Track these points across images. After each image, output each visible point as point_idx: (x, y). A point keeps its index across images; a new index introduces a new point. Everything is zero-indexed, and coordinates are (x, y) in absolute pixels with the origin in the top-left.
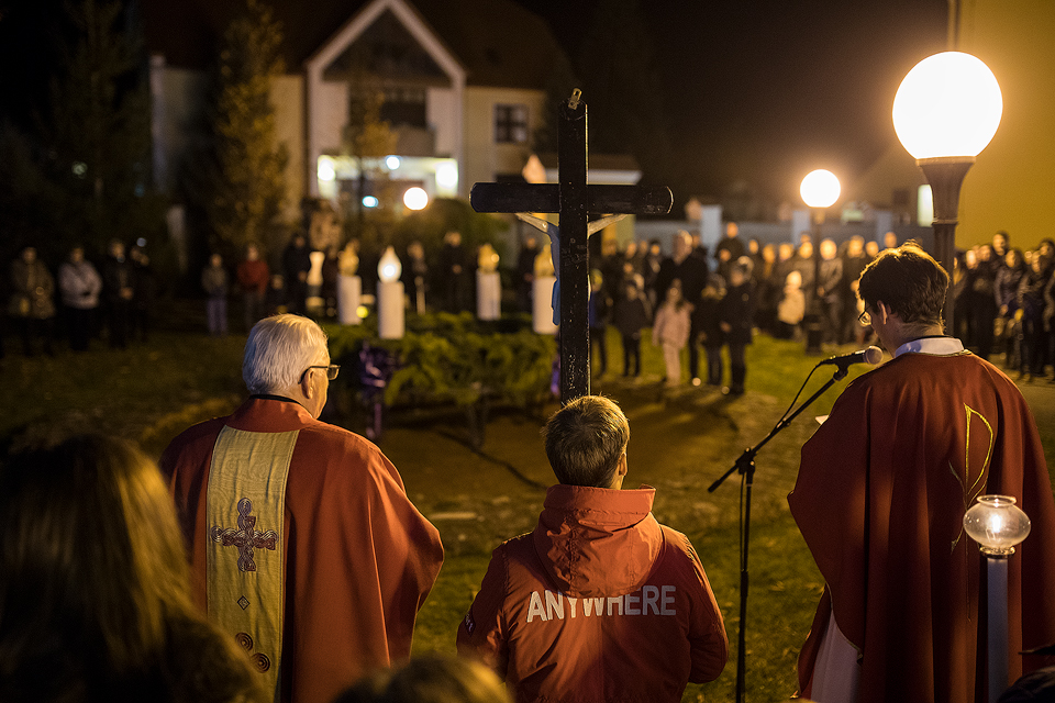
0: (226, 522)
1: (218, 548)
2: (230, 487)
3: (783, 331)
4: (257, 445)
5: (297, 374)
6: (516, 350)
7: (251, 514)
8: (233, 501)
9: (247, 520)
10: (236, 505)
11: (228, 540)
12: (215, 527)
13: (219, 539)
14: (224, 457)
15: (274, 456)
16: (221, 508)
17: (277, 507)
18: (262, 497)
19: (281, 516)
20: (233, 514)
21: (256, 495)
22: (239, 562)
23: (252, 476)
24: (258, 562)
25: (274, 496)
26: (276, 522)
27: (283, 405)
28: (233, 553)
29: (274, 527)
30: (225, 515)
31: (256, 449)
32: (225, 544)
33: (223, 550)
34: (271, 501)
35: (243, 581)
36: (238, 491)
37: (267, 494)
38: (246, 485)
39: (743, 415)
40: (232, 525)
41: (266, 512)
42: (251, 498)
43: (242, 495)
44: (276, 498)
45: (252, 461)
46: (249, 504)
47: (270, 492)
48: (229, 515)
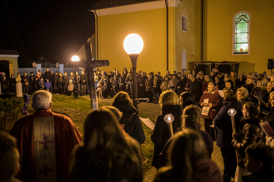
0: (39, 138)
3: (68, 93)
10: (42, 135)
13: (38, 143)
14: (37, 124)
16: (38, 136)
25: (51, 131)
31: (45, 121)
36: (42, 131)
40: (41, 140)
42: (46, 132)
45: (44, 124)
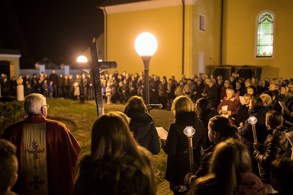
1: (27, 155)
2: (29, 138)
4: (36, 127)
5: (40, 108)
6: (14, 106)
7: (36, 144)
8: (31, 142)
9: (35, 146)
10: (32, 143)
11: (30, 152)
12: (26, 149)
13: (27, 152)
14: (27, 131)
15: (41, 129)
16: (27, 144)
17: (44, 142)
18: (39, 140)
19: (45, 144)
20: (31, 145)
21: (37, 139)
22: (34, 157)
23: (36, 135)
24: (39, 156)
25: (43, 139)
26: (44, 146)
27: (40, 116)
28: (32, 155)
29: (43, 147)
30: (29, 146)
31: (35, 128)
32: (29, 153)
33: (29, 155)
34: (42, 140)
35: (35, 162)
36: (32, 139)
37: (40, 139)
38: (34, 137)
39: (74, 119)
40: (31, 148)
41: (41, 143)
42: (36, 140)
43: (33, 140)
44: (43, 140)
45: (35, 131)
46: (36, 142)
47: (41, 138)
48: (30, 146)
